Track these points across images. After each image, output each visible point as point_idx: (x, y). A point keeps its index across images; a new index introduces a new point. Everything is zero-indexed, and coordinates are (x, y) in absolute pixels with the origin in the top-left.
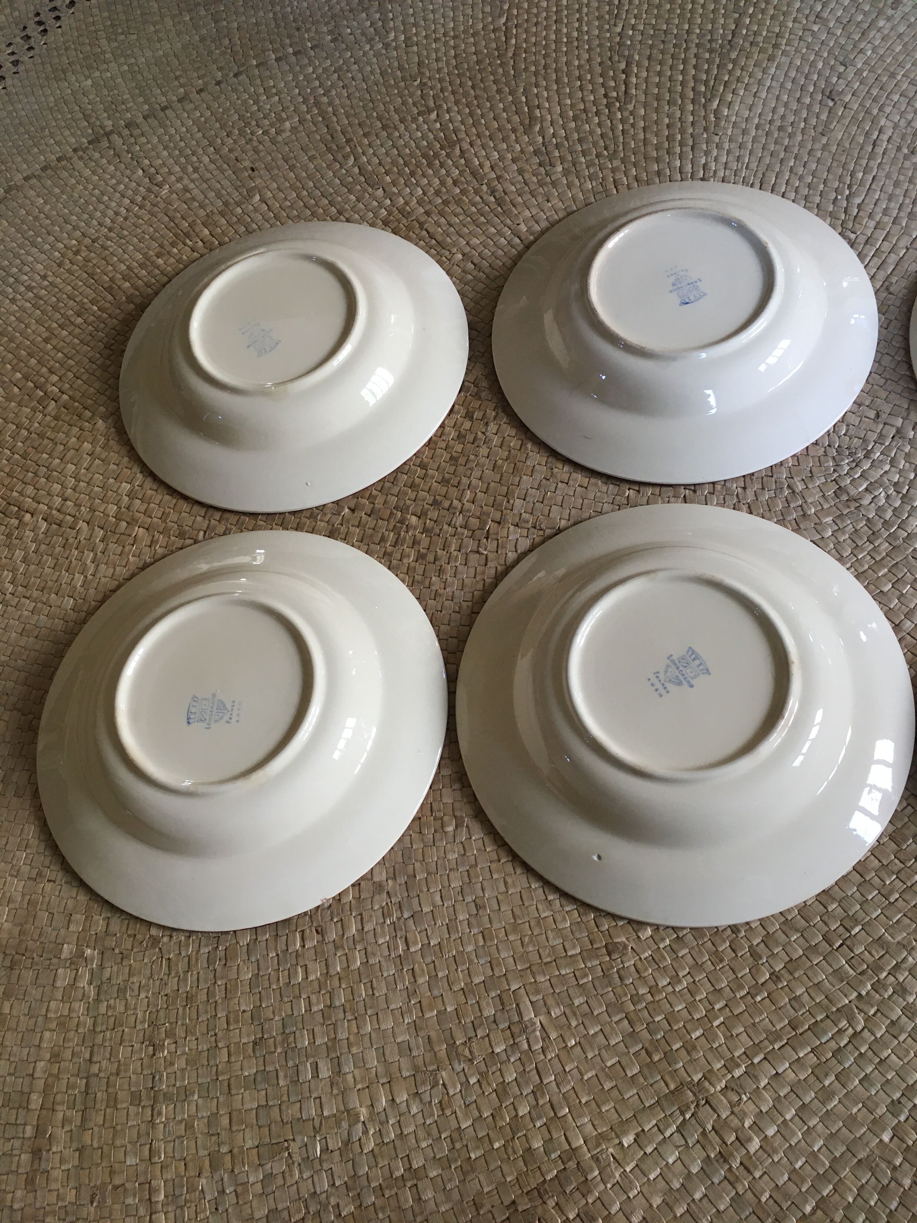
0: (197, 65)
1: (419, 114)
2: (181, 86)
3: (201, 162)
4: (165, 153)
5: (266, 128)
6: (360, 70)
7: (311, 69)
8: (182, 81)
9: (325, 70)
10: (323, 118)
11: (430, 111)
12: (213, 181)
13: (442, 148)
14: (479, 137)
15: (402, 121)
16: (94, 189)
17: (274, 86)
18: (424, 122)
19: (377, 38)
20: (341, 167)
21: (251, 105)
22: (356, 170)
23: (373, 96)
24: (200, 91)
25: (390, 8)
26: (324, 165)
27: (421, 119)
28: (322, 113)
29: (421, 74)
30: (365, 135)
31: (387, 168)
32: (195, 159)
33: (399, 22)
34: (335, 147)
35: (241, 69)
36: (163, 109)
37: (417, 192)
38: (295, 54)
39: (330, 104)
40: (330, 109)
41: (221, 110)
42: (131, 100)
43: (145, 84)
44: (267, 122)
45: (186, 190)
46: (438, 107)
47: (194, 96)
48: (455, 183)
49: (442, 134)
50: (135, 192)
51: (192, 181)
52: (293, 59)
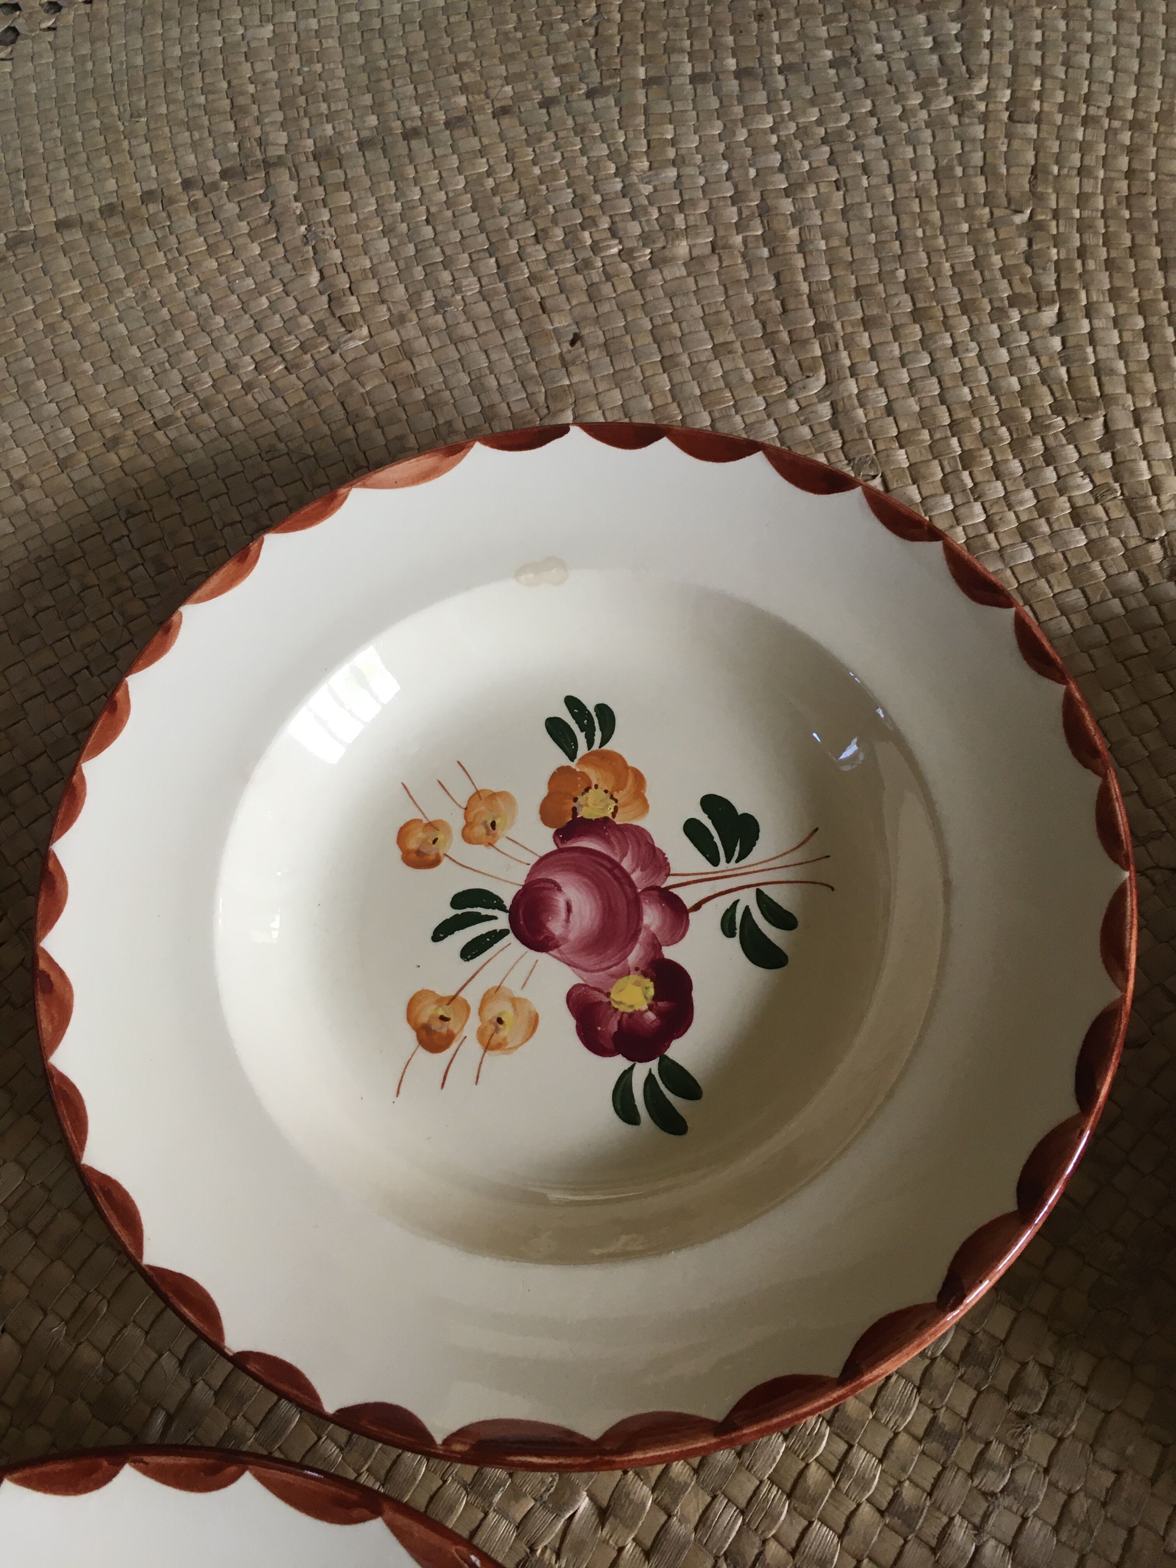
0: (510, 48)
1: (1014, 301)
2: (464, 89)
3: (458, 289)
4: (383, 245)
5: (630, 244)
6: (887, 153)
7: (768, 121)
8: (469, 77)
9: (802, 132)
10: (773, 253)
11: (1041, 303)
12: (474, 346)
13: (1057, 409)
14: (1161, 404)
15: (965, 307)
16: (200, 291)
17: (673, 142)
18: (1023, 325)
19: (943, 82)
20: (789, 394)
21: (607, 178)
22: (825, 411)
23: (905, 225)
24: (501, 112)
25: (988, 16)
26: (749, 377)
27: (1015, 316)
28: (771, 239)
29: (1036, 197)
30: (867, 323)
31: (904, 426)
32: (446, 277)
33: (1002, 56)
34: (785, 336)
35: (607, 83)
36: (408, 135)
37: (972, 516)
38: (740, 74)
39: (796, 219)
40: (794, 232)
41: (537, 171)
42: (344, 93)
43: (383, 63)
44: (635, 228)
45: (406, 351)
46: (1065, 295)
47: (484, 119)
48: (1077, 517)
49: (1063, 370)
50: (289, 323)
51: (426, 332)
52: (733, 85)
